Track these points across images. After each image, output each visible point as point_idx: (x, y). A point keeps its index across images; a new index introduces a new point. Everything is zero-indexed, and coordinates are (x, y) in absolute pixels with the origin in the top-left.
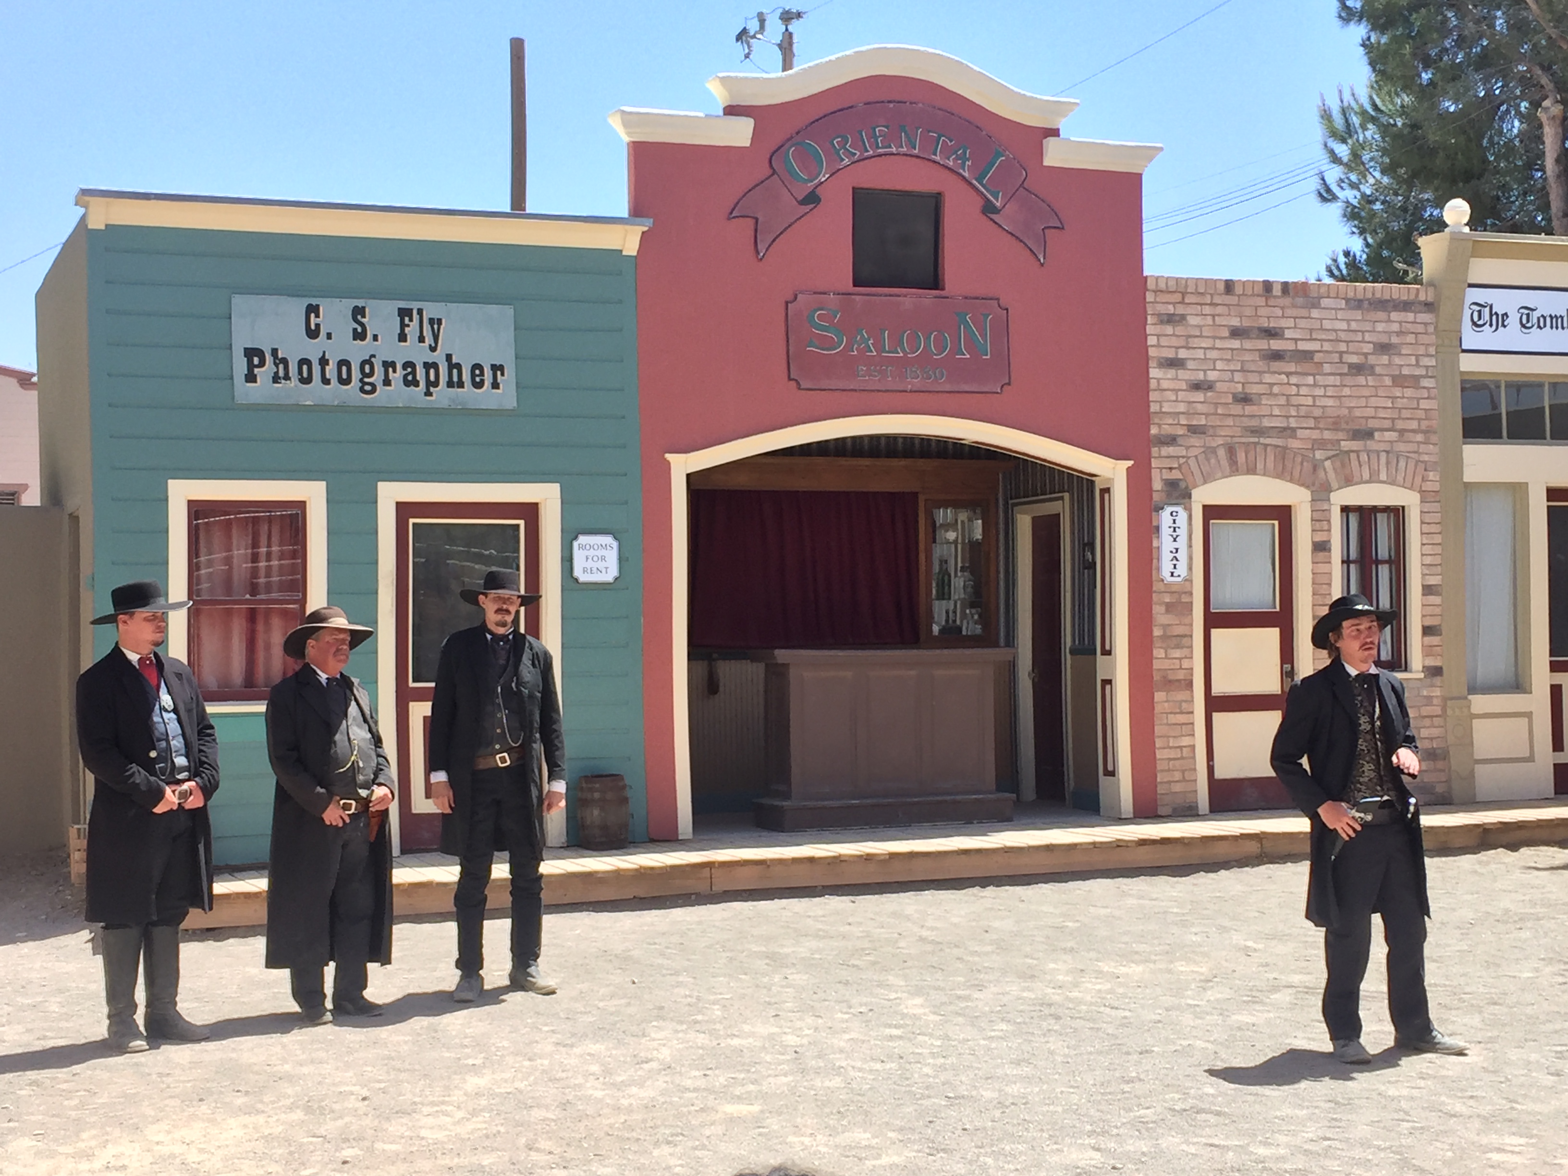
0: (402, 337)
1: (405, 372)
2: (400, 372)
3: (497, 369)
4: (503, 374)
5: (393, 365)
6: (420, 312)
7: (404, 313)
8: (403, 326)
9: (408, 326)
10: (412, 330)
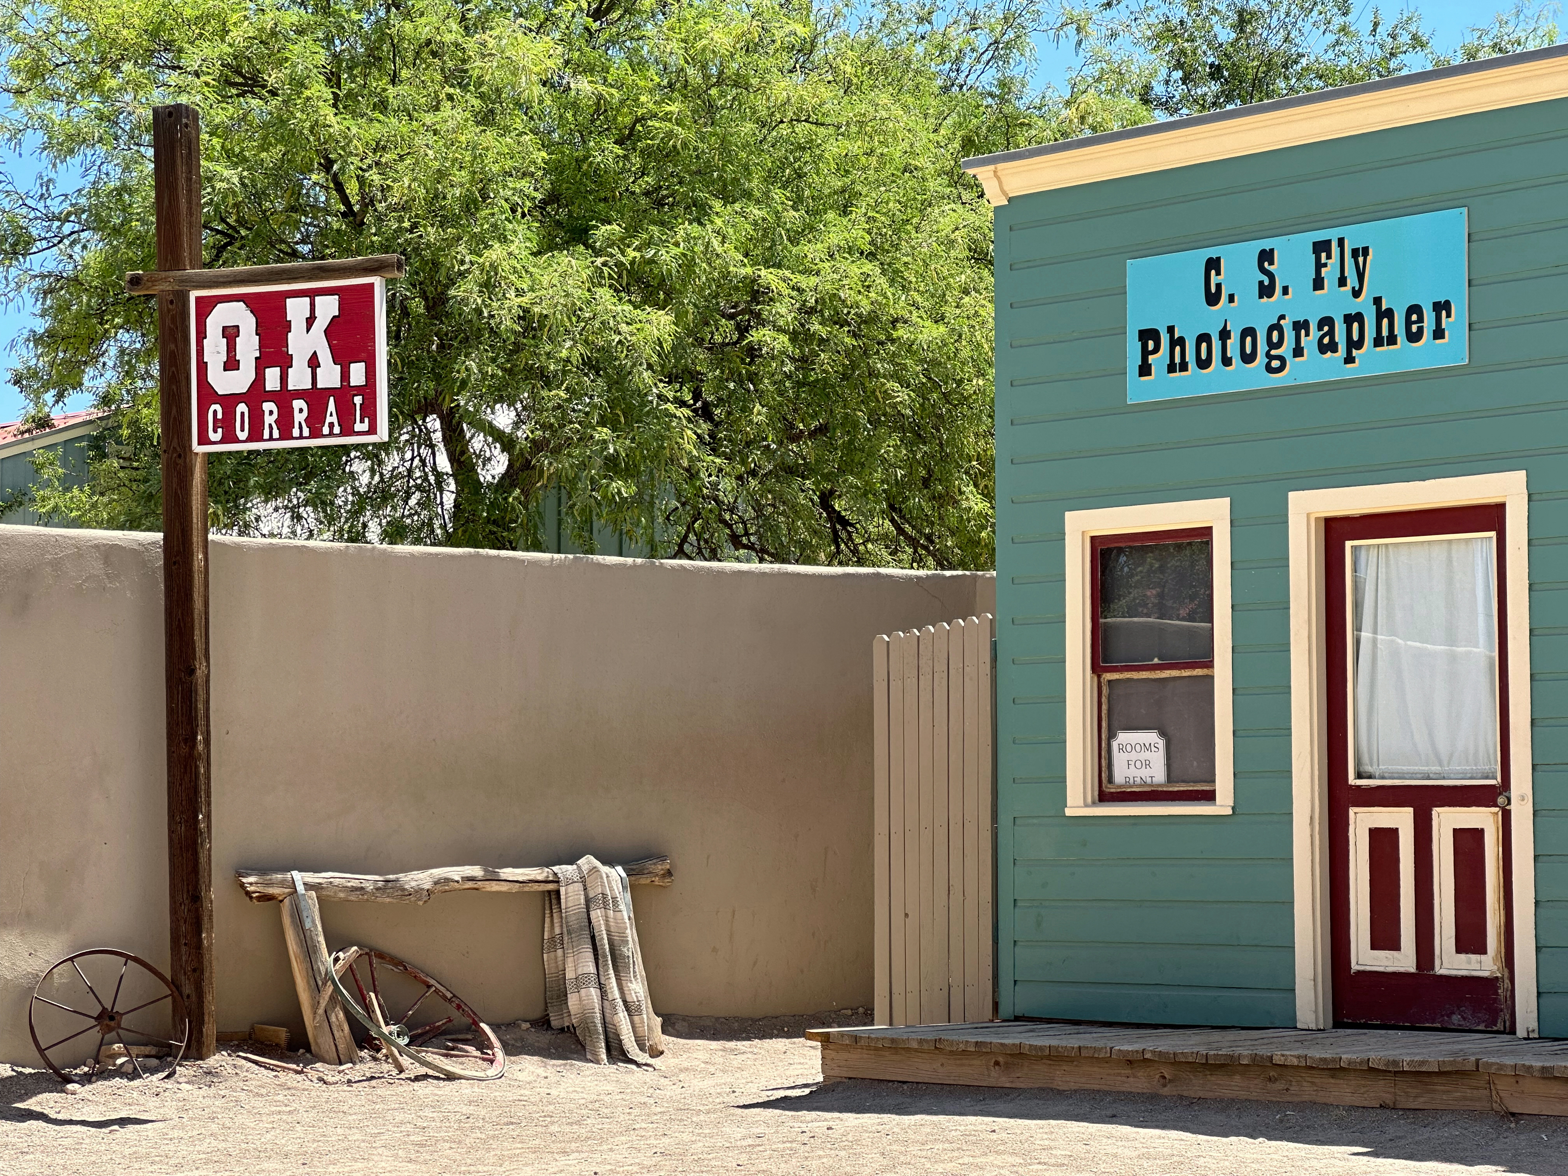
0: (1318, 284)
1: (1322, 333)
2: (1315, 334)
3: (1442, 307)
4: (1449, 315)
5: (1305, 325)
6: (1341, 242)
7: (1321, 247)
8: (1319, 266)
9: (1325, 265)
10: (1330, 273)
